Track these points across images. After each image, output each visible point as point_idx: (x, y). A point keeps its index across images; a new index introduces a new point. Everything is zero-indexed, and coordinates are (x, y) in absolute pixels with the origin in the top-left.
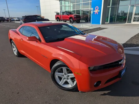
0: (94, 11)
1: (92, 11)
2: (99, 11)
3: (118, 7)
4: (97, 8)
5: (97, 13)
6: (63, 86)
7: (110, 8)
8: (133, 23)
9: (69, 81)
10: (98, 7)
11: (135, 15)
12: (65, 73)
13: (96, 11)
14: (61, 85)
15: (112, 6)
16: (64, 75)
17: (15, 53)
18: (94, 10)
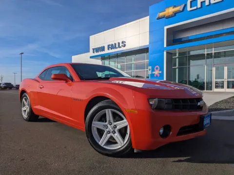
0: (153, 73)
2: (161, 72)
3: (189, 68)
4: (157, 68)
5: (159, 75)
6: (105, 147)
7: (177, 70)
8: (215, 90)
9: (117, 136)
10: (159, 67)
11: (216, 79)
12: (109, 121)
13: (156, 72)
14: (102, 145)
15: (179, 66)
16: (109, 125)
17: (25, 116)
18: (153, 70)
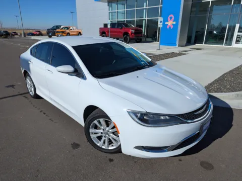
0: (166, 23)
1: (162, 24)
2: (175, 23)
4: (171, 18)
8: (235, 45)
10: (173, 17)
11: (239, 32)
13: (170, 23)
